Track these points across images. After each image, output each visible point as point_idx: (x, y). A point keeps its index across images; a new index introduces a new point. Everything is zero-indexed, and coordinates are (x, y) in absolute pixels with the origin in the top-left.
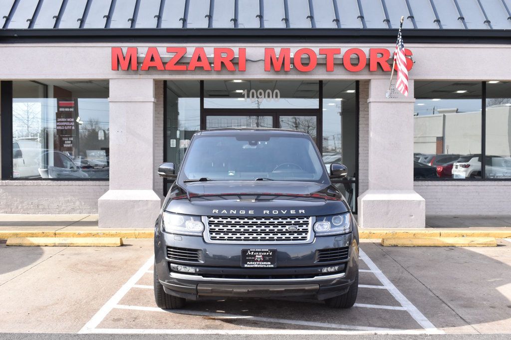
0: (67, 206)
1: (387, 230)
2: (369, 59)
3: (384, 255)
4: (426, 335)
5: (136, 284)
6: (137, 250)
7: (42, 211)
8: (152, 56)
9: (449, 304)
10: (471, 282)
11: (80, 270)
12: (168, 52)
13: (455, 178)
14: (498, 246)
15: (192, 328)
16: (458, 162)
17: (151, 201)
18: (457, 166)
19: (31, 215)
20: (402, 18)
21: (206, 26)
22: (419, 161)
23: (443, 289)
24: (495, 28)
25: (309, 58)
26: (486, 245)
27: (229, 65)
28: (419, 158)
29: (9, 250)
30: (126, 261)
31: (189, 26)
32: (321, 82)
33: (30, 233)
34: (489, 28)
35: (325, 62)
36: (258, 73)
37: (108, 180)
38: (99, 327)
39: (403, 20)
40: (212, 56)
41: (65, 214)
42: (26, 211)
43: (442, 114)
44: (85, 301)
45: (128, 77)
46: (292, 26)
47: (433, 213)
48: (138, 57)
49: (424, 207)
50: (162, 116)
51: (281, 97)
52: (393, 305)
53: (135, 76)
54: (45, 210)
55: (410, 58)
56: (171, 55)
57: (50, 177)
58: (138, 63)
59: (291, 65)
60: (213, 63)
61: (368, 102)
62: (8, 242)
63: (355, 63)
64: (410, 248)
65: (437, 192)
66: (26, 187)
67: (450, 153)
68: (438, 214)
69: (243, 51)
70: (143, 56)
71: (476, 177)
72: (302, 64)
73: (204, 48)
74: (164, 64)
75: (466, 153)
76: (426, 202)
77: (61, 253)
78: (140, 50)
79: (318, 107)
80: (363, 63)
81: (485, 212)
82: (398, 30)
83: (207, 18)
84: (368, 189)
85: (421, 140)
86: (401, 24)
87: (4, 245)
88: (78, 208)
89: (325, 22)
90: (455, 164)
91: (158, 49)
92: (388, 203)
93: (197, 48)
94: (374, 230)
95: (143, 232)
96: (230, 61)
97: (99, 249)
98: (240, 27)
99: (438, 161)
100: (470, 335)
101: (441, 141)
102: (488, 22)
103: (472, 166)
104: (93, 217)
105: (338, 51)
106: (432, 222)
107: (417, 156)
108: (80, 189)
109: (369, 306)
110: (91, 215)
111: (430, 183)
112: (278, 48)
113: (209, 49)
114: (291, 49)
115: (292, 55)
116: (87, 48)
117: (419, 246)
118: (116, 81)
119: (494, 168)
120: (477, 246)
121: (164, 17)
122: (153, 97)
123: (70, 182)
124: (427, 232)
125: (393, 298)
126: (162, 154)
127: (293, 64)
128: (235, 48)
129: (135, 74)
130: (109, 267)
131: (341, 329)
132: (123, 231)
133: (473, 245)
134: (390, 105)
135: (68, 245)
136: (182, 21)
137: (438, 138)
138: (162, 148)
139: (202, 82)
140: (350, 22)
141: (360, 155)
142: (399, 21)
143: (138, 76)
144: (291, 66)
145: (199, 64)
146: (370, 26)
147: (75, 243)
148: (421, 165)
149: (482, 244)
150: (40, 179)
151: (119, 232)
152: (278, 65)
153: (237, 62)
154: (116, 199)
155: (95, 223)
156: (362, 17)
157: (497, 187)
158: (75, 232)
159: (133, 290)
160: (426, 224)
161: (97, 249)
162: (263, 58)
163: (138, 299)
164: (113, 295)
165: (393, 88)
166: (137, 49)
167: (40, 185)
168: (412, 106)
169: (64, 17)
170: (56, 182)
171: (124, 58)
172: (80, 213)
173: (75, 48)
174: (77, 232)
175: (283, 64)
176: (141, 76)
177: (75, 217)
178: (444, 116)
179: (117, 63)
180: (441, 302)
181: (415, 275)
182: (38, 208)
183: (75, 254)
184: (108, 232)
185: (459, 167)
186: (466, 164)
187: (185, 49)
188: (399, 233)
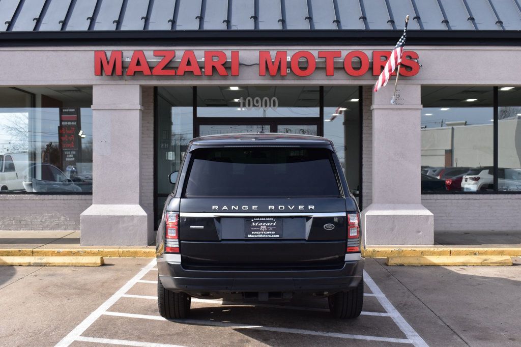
0: (51, 222)
1: (392, 247)
2: (372, 62)
3: (388, 276)
5: (107, 311)
6: (118, 270)
7: (25, 227)
8: (138, 59)
9: (462, 336)
10: (486, 308)
11: (50, 294)
12: (155, 56)
13: (465, 191)
14: (514, 265)
16: (468, 175)
17: (137, 216)
18: (467, 178)
19: (12, 231)
20: (407, 16)
21: (196, 27)
22: (427, 174)
23: (454, 317)
24: (508, 28)
25: (308, 62)
26: (501, 265)
27: (221, 69)
28: (427, 171)
30: (103, 283)
31: (178, 28)
32: (321, 88)
33: (6, 252)
34: (501, 29)
35: (325, 66)
36: (253, 79)
37: (91, 193)
39: (408, 19)
40: (203, 59)
41: (49, 230)
43: (451, 127)
44: (45, 331)
45: (113, 82)
46: (289, 28)
47: (442, 229)
48: (123, 62)
49: (433, 223)
50: (152, 126)
51: (280, 105)
52: (397, 337)
53: (119, 82)
54: (27, 226)
55: (416, 61)
56: (158, 59)
57: (34, 191)
58: (123, 67)
59: (288, 69)
60: (204, 68)
61: (371, 109)
63: (357, 66)
64: (417, 268)
65: (446, 206)
66: (8, 201)
67: (459, 165)
68: (448, 229)
69: (235, 54)
70: (129, 60)
71: (487, 190)
72: (300, 68)
73: (194, 51)
74: (151, 68)
76: (434, 217)
77: (34, 274)
78: (125, 54)
79: (318, 116)
80: (365, 67)
81: (498, 228)
82: (403, 31)
83: (198, 19)
84: (371, 203)
85: (429, 153)
86: (407, 24)
88: (63, 223)
89: (324, 23)
90: (464, 177)
91: (145, 52)
92: (394, 217)
93: (186, 52)
94: (379, 247)
95: (128, 250)
96: (222, 65)
97: (77, 269)
98: (233, 28)
99: (447, 174)
101: (449, 153)
102: (500, 22)
103: (483, 178)
104: (77, 234)
105: (338, 54)
106: (442, 238)
107: (426, 169)
108: (65, 204)
109: (369, 338)
110: (76, 231)
111: (439, 196)
112: (273, 51)
113: (200, 53)
114: (288, 52)
115: (289, 59)
116: (69, 52)
117: (427, 266)
118: (100, 87)
119: (506, 181)
120: (491, 265)
121: (152, 18)
122: (140, 104)
124: (436, 249)
125: (398, 328)
126: (153, 166)
127: (290, 68)
128: (228, 51)
129: (120, 80)
130: (83, 290)
132: (107, 249)
133: (486, 264)
134: (395, 112)
135: (43, 265)
136: (170, 23)
137: (447, 151)
138: (152, 160)
139: (195, 88)
140: (352, 23)
141: (363, 167)
142: (405, 21)
143: (123, 82)
144: (288, 71)
145: (189, 69)
146: (372, 27)
147: (52, 262)
148: (429, 178)
149: (496, 263)
150: (24, 192)
151: (102, 250)
152: (273, 70)
153: (229, 66)
154: (99, 214)
155: (76, 241)
156: (364, 18)
157: (510, 200)
158: (54, 250)
159: (102, 318)
160: (435, 241)
161: (74, 269)
162: (258, 62)
163: (106, 329)
164: (78, 324)
165: (398, 93)
166: (122, 53)
167: (23, 200)
168: (418, 115)
169: (45, 20)
170: (39, 196)
171: (108, 62)
172: (65, 229)
173: (55, 52)
174: (57, 250)
175: (279, 68)
176: (127, 82)
177: (59, 233)
178: (453, 129)
179: (100, 69)
180: (452, 332)
181: (423, 300)
182: (20, 225)
183: (49, 275)
184: (89, 250)
185: (468, 180)
186: (476, 176)
187: (174, 51)
188: (406, 250)
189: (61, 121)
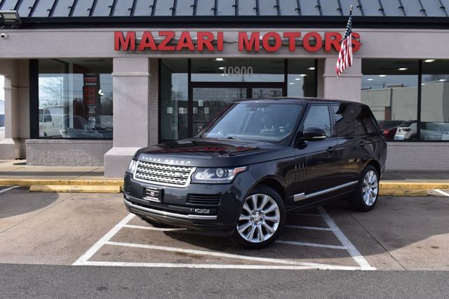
0: (81, 160)
2: (325, 41)
4: (360, 271)
5: (126, 224)
8: (147, 38)
9: (382, 244)
10: (403, 226)
11: (84, 212)
12: (160, 35)
14: (429, 195)
15: (166, 262)
16: (401, 127)
18: (400, 130)
20: (351, 6)
21: (191, 14)
23: (379, 232)
24: (429, 15)
25: (275, 40)
26: (418, 195)
27: (209, 45)
29: (31, 195)
31: (178, 14)
32: (286, 60)
33: (50, 182)
34: (424, 16)
35: (288, 44)
36: (234, 53)
37: (112, 139)
38: (89, 260)
39: (352, 8)
40: (196, 38)
41: (81, 166)
42: (49, 164)
43: (390, 88)
44: (83, 238)
45: (128, 55)
46: (262, 14)
48: (136, 40)
50: (157, 88)
51: (254, 72)
52: (336, 245)
53: (133, 55)
54: (63, 163)
55: (358, 40)
56: (163, 38)
57: (68, 137)
58: (136, 44)
60: (196, 45)
61: (324, 76)
62: (31, 189)
63: (313, 44)
66: (49, 145)
69: (220, 34)
70: (140, 38)
72: (270, 45)
73: (189, 32)
74: (157, 45)
75: (407, 119)
77: (72, 198)
78: (137, 34)
79: (283, 81)
80: (319, 45)
81: (419, 168)
82: (348, 16)
83: (192, 8)
86: (351, 12)
87: (27, 191)
88: (90, 161)
89: (288, 10)
90: (398, 128)
91: (152, 33)
93: (184, 32)
96: (211, 42)
97: (102, 195)
98: (219, 14)
99: (386, 126)
100: (398, 271)
101: (389, 110)
102: (423, 10)
103: (412, 129)
104: (101, 169)
105: (299, 34)
108: (92, 147)
109: (315, 245)
110: (100, 167)
112: (249, 32)
113: (194, 33)
114: (261, 33)
115: (261, 38)
116: (95, 33)
118: (118, 59)
119: (427, 132)
120: (411, 195)
121: (157, 6)
122: (148, 72)
123: (84, 141)
127: (262, 45)
128: (215, 32)
130: (108, 210)
131: (290, 265)
133: (407, 195)
134: (342, 79)
136: (171, 10)
137: (386, 107)
138: (157, 114)
139: (189, 60)
140: (309, 11)
142: (349, 10)
143: (136, 55)
144: (261, 47)
145: (185, 45)
146: (325, 14)
147: (84, 190)
149: (415, 194)
150: (62, 138)
152: (249, 46)
153: (216, 43)
154: (118, 155)
155: (101, 174)
156: (319, 7)
157: (430, 147)
158: (85, 181)
159: (123, 229)
162: (237, 41)
163: (126, 237)
166: (135, 33)
167: (60, 143)
168: (359, 80)
169: (77, 7)
171: (125, 40)
172: (92, 166)
175: (254, 45)
176: (139, 55)
177: (88, 168)
178: (392, 90)
179: (119, 46)
180: (376, 242)
182: (59, 161)
183: (83, 199)
184: (111, 181)
186: (407, 128)
187: (174, 32)
189: (85, 82)
